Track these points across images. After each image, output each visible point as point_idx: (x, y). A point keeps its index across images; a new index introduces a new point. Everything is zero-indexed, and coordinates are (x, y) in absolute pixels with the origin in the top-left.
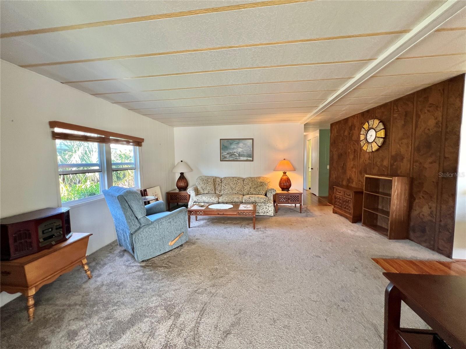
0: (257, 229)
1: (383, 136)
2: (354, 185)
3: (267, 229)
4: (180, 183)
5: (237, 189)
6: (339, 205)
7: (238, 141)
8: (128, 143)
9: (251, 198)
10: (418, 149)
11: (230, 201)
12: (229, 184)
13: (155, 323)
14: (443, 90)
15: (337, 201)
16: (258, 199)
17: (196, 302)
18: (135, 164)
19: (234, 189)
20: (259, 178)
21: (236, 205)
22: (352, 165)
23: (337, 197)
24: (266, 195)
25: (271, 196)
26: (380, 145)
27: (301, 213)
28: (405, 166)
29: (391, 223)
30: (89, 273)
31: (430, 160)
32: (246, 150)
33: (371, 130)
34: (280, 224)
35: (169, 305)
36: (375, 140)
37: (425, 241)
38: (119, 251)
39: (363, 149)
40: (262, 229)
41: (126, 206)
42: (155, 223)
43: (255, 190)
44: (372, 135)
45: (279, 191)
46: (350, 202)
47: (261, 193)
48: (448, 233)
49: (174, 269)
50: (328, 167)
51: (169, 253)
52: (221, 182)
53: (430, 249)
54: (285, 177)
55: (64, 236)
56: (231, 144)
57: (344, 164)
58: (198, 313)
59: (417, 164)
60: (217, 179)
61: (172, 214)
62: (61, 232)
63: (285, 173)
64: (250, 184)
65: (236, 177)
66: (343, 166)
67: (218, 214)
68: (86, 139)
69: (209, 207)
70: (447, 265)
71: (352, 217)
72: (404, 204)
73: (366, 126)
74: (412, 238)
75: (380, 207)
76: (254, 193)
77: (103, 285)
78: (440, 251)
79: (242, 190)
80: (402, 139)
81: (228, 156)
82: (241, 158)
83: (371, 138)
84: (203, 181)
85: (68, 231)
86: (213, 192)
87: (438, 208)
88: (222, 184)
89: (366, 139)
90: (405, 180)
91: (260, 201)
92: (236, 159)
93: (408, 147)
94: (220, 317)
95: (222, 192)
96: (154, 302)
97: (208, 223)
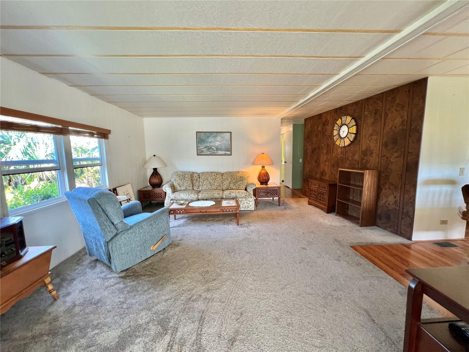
0: (241, 225)
1: (355, 132)
2: (327, 178)
3: (251, 224)
4: (153, 179)
5: (216, 184)
6: (314, 197)
7: (215, 134)
8: (92, 135)
9: (232, 193)
10: (386, 145)
11: (211, 197)
12: (207, 179)
13: (150, 343)
14: (409, 91)
15: (312, 193)
16: (239, 194)
17: (192, 311)
18: (101, 159)
19: (213, 184)
20: (238, 172)
21: (218, 201)
22: (325, 159)
23: (312, 190)
24: (246, 190)
25: (251, 190)
26: (352, 140)
27: (279, 205)
28: (374, 160)
29: (363, 212)
30: (54, 293)
31: (396, 155)
32: (224, 143)
33: (343, 126)
34: (263, 219)
35: (163, 318)
36: (348, 136)
37: (390, 227)
38: (89, 261)
39: (335, 144)
40: (245, 225)
41: (99, 210)
42: (134, 227)
43: (235, 184)
44: (344, 132)
45: (258, 185)
46: (324, 194)
47: (241, 188)
48: (409, 219)
49: (160, 276)
50: (301, 161)
51: (151, 258)
52: (198, 177)
53: (394, 233)
54: (263, 171)
55: (18, 253)
56: (208, 137)
57: (317, 158)
58: (197, 323)
59: (385, 158)
60: (195, 175)
61: (154, 215)
62: (14, 249)
63: (263, 167)
64: (229, 178)
65: (214, 172)
66: (317, 160)
67: (201, 212)
68: (37, 129)
69: (189, 205)
70: (408, 247)
71: (326, 208)
72: (373, 194)
73: (339, 122)
74: (379, 225)
75: (351, 198)
76: (234, 187)
77: (74, 306)
78: (401, 235)
79: (221, 185)
80: (371, 135)
81: (205, 150)
82: (219, 152)
83: (343, 135)
84: (180, 176)
85: (23, 245)
86: (191, 188)
87: (402, 198)
88: (200, 180)
89: (339, 134)
90: (375, 172)
91: (241, 196)
92: (214, 153)
93: (377, 143)
94: (222, 325)
95: (200, 189)
96: (144, 317)
97: (189, 222)
